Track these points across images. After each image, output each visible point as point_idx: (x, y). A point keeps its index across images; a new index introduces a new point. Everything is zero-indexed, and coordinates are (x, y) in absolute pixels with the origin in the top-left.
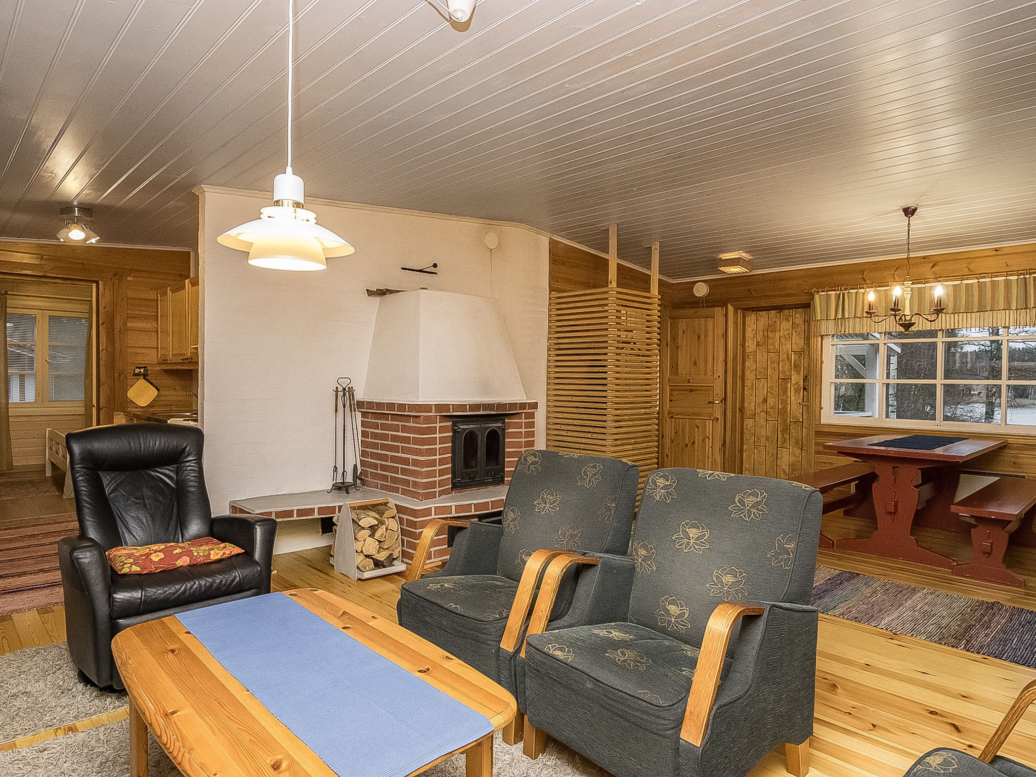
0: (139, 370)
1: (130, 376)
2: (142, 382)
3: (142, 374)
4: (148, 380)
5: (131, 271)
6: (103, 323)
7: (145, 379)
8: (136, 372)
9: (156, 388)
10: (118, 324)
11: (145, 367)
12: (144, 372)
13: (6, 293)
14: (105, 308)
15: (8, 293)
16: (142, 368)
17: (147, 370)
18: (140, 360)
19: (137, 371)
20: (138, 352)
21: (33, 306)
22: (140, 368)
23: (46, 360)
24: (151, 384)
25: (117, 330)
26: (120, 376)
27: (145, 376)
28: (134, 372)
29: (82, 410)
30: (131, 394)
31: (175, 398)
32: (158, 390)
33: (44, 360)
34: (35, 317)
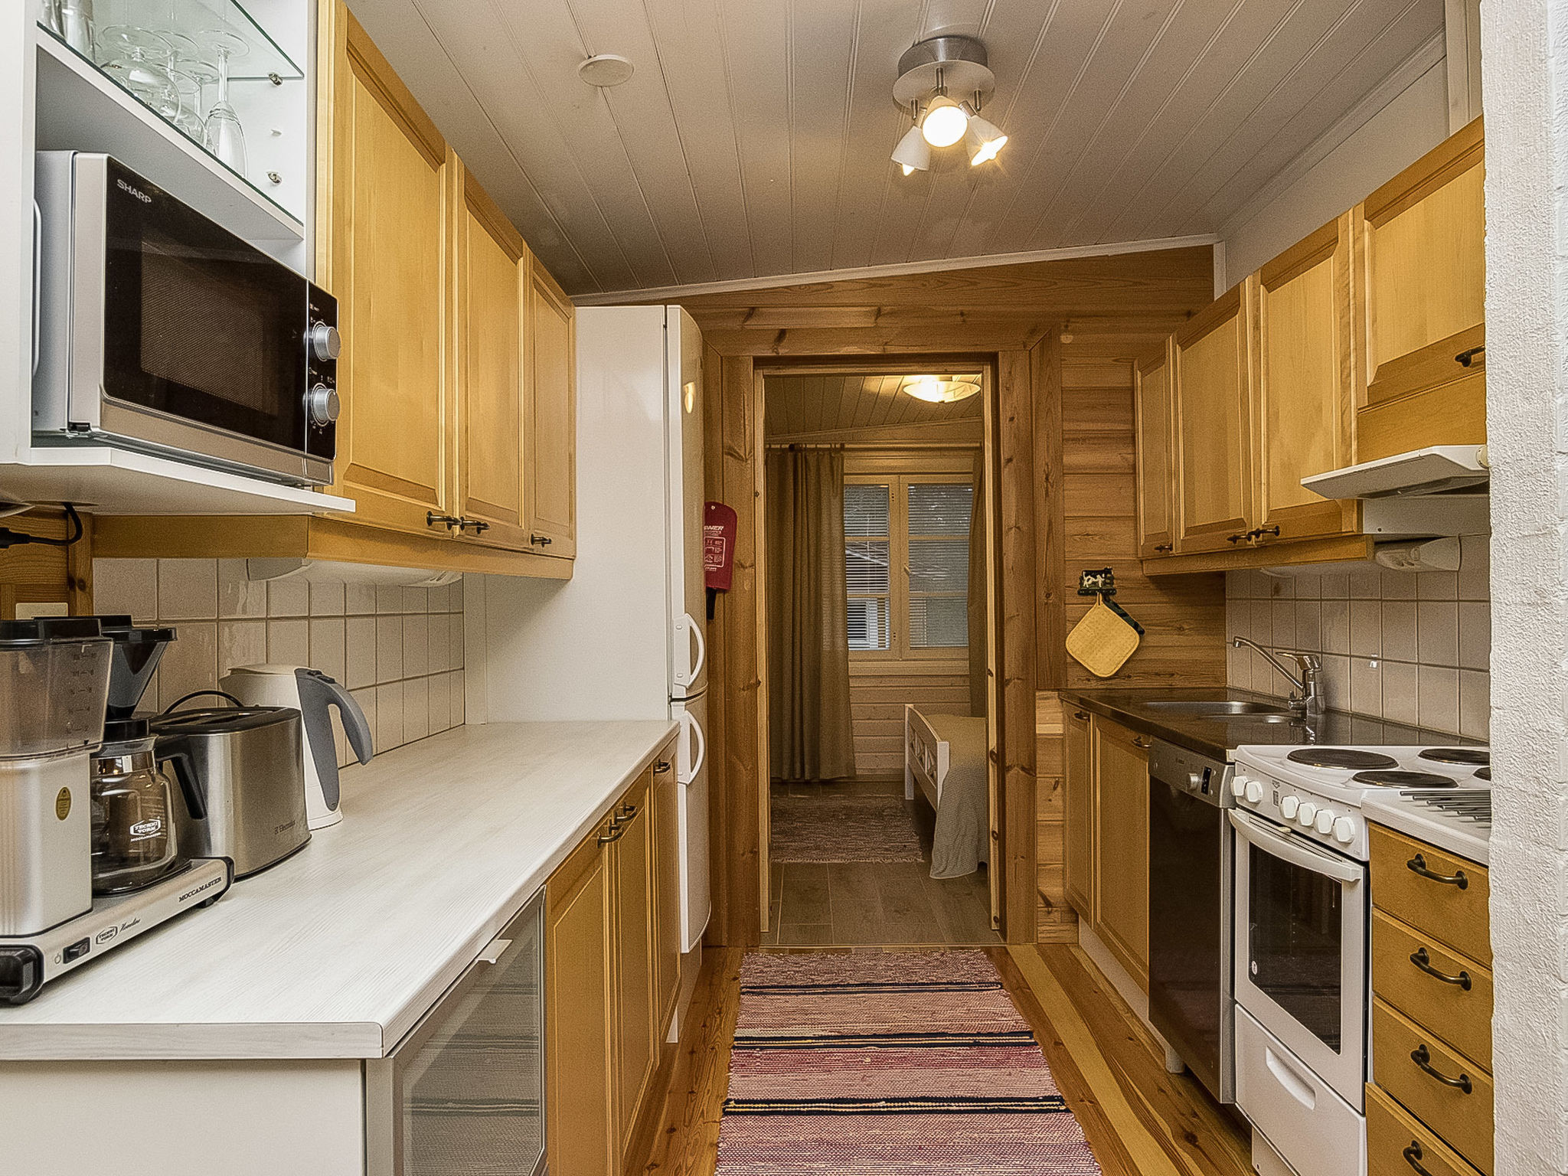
0: (1092, 579)
1: (1072, 597)
2: (1099, 613)
3: (1100, 590)
4: (1115, 607)
5: (1069, 319)
6: (1010, 460)
7: (1106, 600)
8: (1086, 583)
9: (1136, 626)
10: (1042, 457)
11: (1107, 571)
12: (1104, 583)
13: (842, 448)
14: (1012, 419)
15: (847, 446)
16: (1100, 573)
17: (1112, 578)
18: (1096, 553)
19: (1088, 581)
20: (1090, 530)
21: (883, 467)
22: (1094, 574)
23: (905, 570)
24: (1123, 615)
25: (1040, 476)
26: (1048, 596)
27: (1108, 595)
28: (1081, 584)
29: (963, 666)
30: (1076, 643)
31: (1184, 655)
32: (1141, 633)
33: (903, 570)
34: (888, 488)
